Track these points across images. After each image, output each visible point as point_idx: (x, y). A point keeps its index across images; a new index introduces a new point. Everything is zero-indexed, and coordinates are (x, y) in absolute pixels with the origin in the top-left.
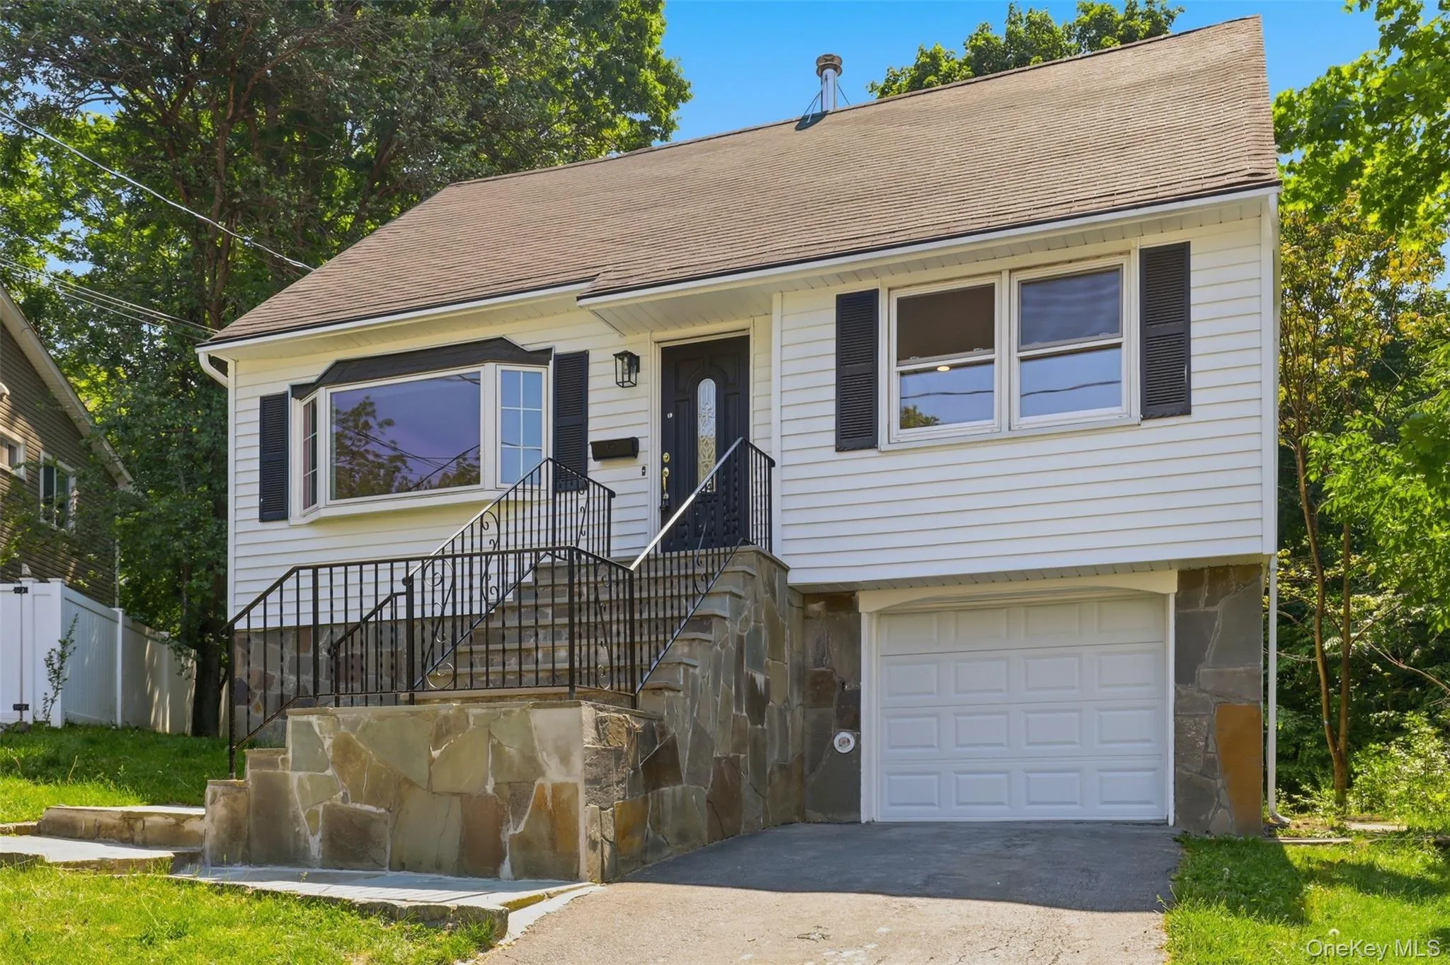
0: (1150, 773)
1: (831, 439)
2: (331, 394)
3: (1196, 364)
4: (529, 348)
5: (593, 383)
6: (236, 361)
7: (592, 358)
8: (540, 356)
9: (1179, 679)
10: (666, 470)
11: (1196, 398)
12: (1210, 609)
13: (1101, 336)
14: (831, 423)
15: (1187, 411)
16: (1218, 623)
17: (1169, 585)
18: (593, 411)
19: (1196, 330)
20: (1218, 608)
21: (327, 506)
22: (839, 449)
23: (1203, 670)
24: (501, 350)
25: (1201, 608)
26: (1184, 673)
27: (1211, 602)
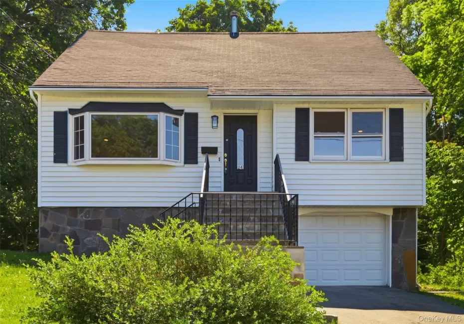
0: (380, 271)
1: (293, 156)
2: (92, 115)
3: (405, 146)
4: (175, 108)
5: (200, 125)
6: (42, 95)
7: (199, 116)
8: (180, 112)
9: (393, 242)
10: (226, 160)
11: (405, 156)
12: (402, 221)
13: (376, 133)
14: (293, 151)
15: (402, 160)
16: (404, 226)
17: (390, 213)
18: (200, 135)
19: (405, 136)
20: (404, 221)
21: (90, 160)
22: (297, 160)
23: (400, 239)
24: (162, 107)
25: (399, 220)
26: (395, 240)
27: (402, 219)
